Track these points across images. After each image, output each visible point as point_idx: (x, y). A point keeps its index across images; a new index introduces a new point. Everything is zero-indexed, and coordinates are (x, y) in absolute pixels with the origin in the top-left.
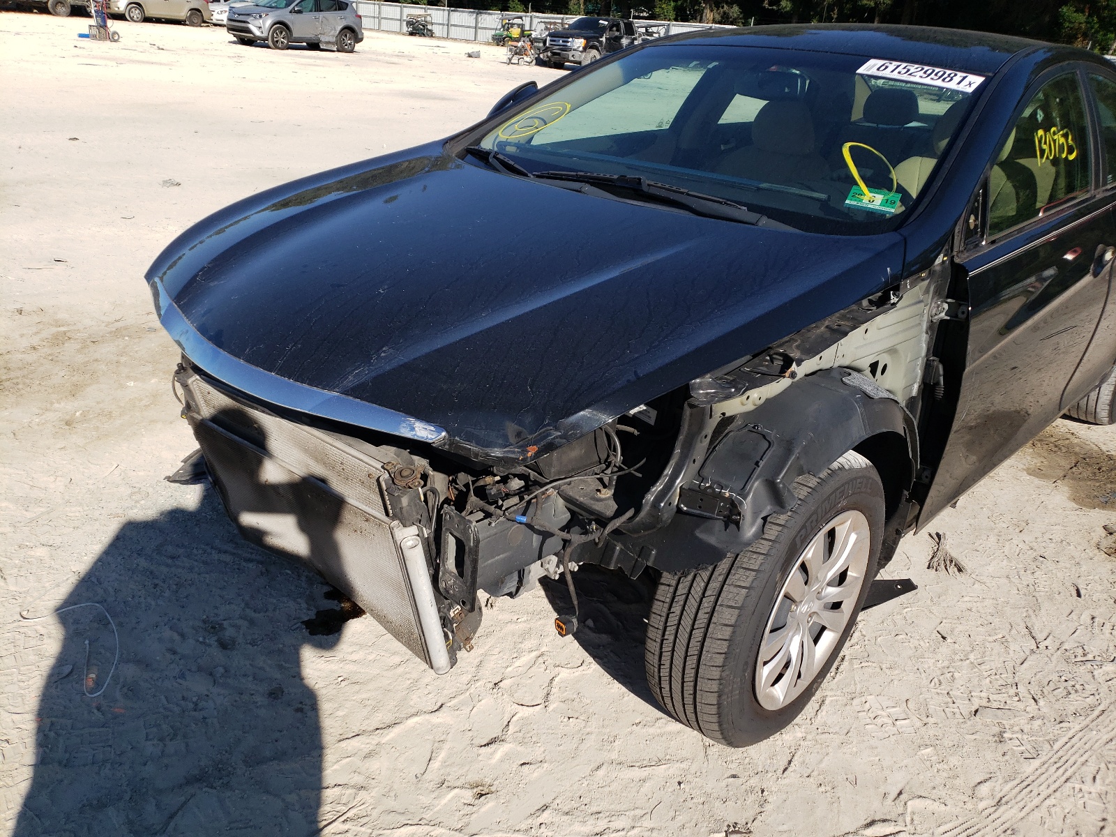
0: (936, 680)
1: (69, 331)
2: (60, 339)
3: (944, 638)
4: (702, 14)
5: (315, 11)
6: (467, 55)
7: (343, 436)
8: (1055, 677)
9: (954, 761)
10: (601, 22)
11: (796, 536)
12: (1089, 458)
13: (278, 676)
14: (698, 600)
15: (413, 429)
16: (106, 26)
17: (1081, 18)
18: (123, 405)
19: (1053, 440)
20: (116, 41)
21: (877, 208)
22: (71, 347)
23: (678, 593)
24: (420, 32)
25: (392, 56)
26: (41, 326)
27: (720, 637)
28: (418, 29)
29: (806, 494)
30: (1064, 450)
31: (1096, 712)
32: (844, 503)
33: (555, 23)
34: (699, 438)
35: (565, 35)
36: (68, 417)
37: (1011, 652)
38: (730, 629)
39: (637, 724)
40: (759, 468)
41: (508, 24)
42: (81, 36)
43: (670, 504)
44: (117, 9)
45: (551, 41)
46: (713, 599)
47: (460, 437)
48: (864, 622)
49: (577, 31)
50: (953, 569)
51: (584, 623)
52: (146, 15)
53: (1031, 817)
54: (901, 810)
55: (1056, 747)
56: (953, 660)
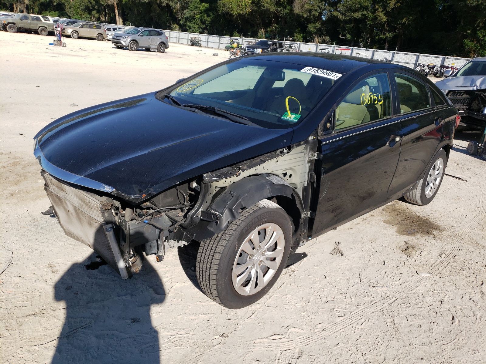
0: (317, 291)
1: (20, 161)
2: (15, 164)
3: (326, 277)
4: (314, 39)
5: (149, 36)
6: (213, 55)
7: (91, 193)
8: (362, 292)
9: (312, 317)
10: (269, 42)
11: (243, 229)
12: (411, 217)
13: (71, 282)
14: (210, 251)
15: (104, 188)
16: (61, 40)
17: (472, 44)
18: (35, 189)
19: (399, 210)
20: (64, 46)
21: (292, 120)
22: (19, 167)
23: (204, 249)
24: (195, 44)
25: (181, 54)
26: (9, 159)
27: (215, 264)
28: (195, 43)
29: (248, 215)
30: (402, 214)
31: (373, 303)
32: (266, 220)
33: (252, 42)
34: (207, 194)
35: (253, 47)
36: (12, 193)
37: (350, 283)
38: (218, 261)
39: (199, 302)
40: (228, 205)
41: (232, 42)
42: (50, 44)
43: (197, 217)
44: (67, 33)
45: (248, 49)
46: (214, 250)
47: (120, 191)
48: (297, 271)
49: (258, 46)
50: (339, 254)
51: (191, 268)
52: (80, 36)
53: (333, 335)
54: (286, 331)
55: (352, 314)
56: (326, 285)
